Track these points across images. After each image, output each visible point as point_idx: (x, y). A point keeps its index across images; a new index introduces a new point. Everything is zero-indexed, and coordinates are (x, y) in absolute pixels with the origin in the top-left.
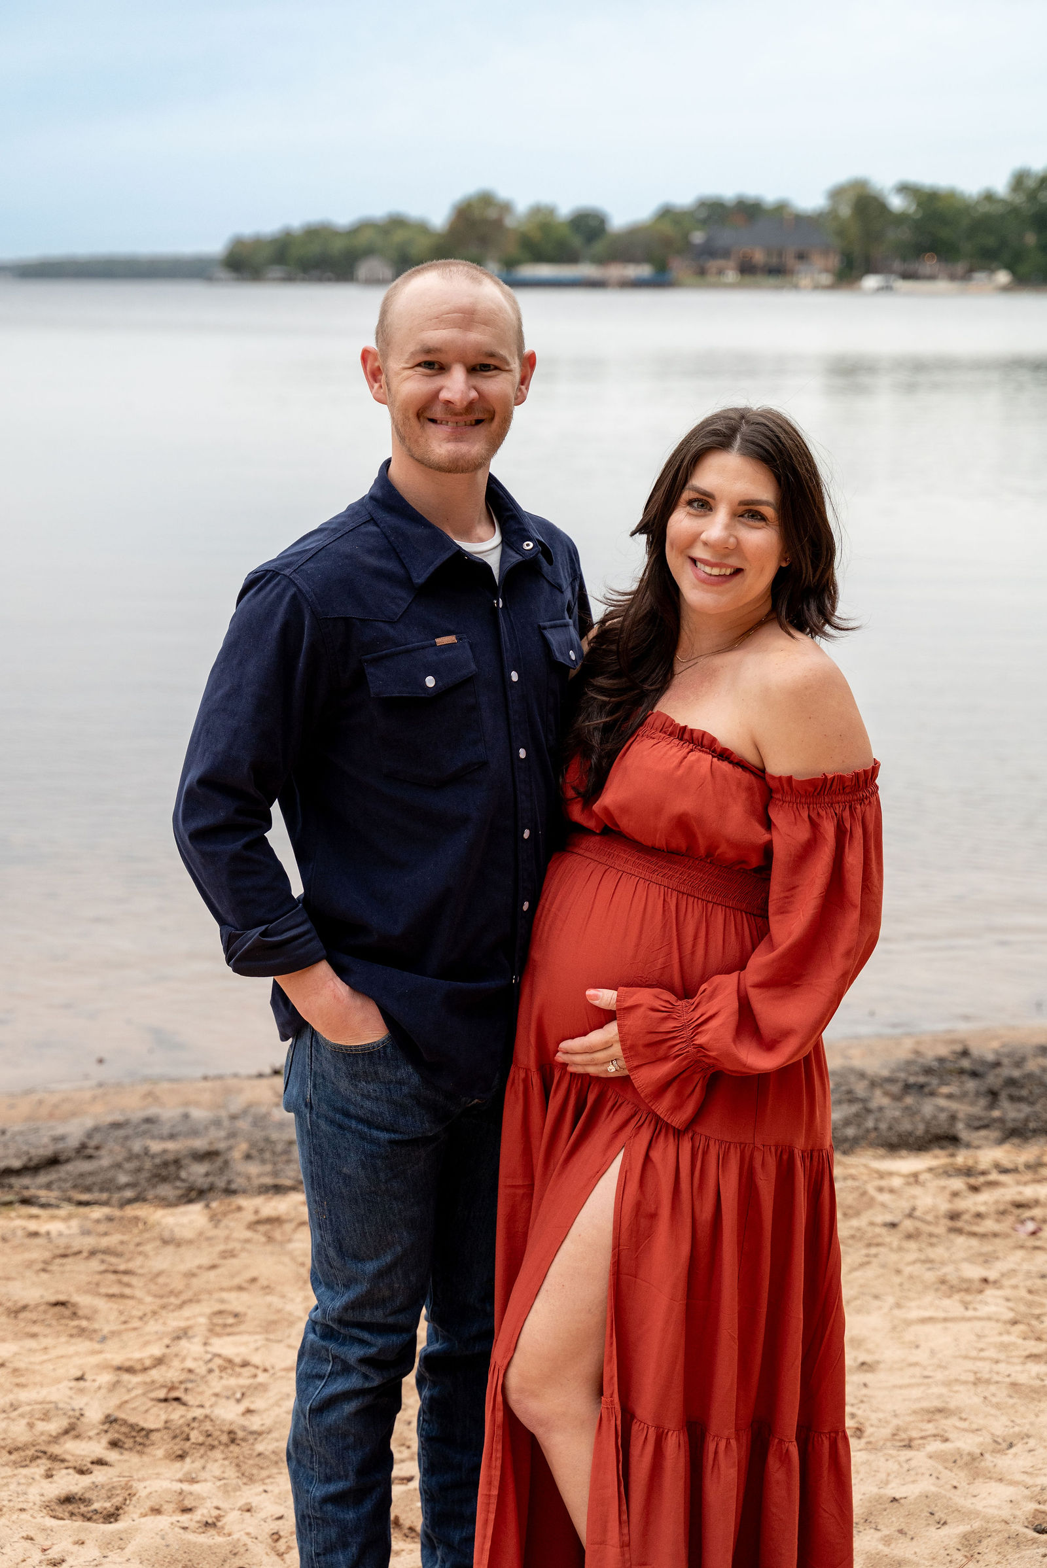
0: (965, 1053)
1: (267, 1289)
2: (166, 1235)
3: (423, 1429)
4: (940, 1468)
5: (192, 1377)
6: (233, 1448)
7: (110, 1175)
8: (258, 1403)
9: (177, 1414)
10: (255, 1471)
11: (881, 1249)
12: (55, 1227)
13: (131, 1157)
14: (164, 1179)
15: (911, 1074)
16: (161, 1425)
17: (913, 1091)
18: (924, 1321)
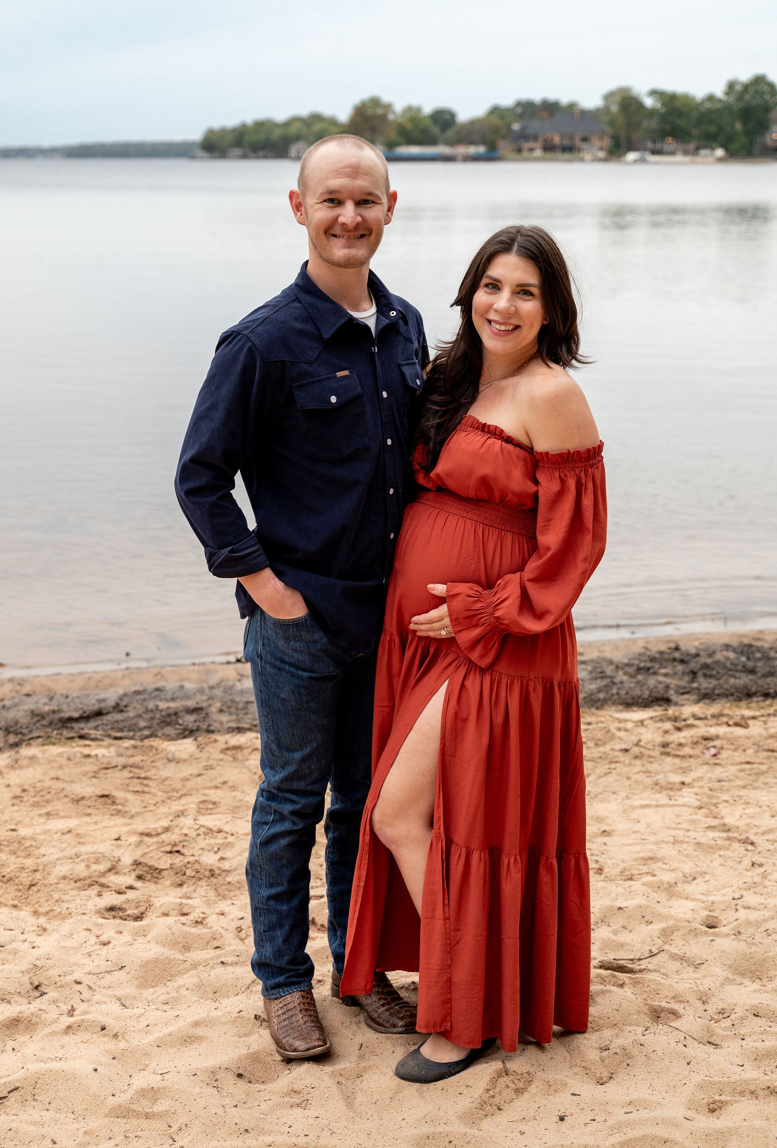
0: (677, 648)
1: (233, 788)
2: (170, 756)
3: (328, 857)
4: (650, 891)
5: (187, 838)
6: (212, 879)
7: (134, 721)
8: (228, 854)
9: (178, 860)
10: (226, 893)
11: (618, 765)
12: (101, 752)
13: (147, 711)
14: (168, 724)
15: (641, 661)
16: (168, 866)
17: (642, 672)
18: (643, 807)
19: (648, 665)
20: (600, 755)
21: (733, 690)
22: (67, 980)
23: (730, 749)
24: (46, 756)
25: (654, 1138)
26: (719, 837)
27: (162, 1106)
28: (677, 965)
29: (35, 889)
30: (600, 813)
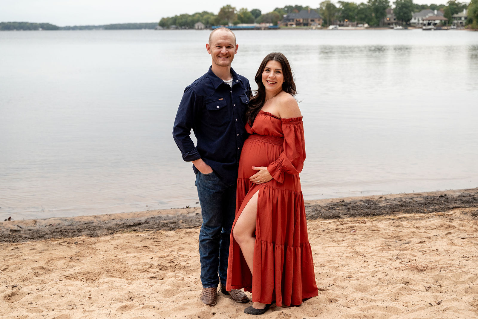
0: (343, 201)
1: (190, 244)
2: (167, 235)
4: (330, 269)
5: (175, 258)
6: (185, 269)
7: (153, 226)
8: (189, 262)
9: (173, 264)
10: (190, 273)
11: (321, 235)
12: (142, 235)
13: (156, 223)
14: (165, 226)
15: (330, 206)
16: (169, 266)
17: (331, 209)
18: (329, 247)
19: (333, 207)
20: (315, 232)
21: (362, 213)
22: (140, 296)
23: (360, 230)
24: (123, 236)
26: (353, 255)
28: (338, 288)
29: (126, 272)
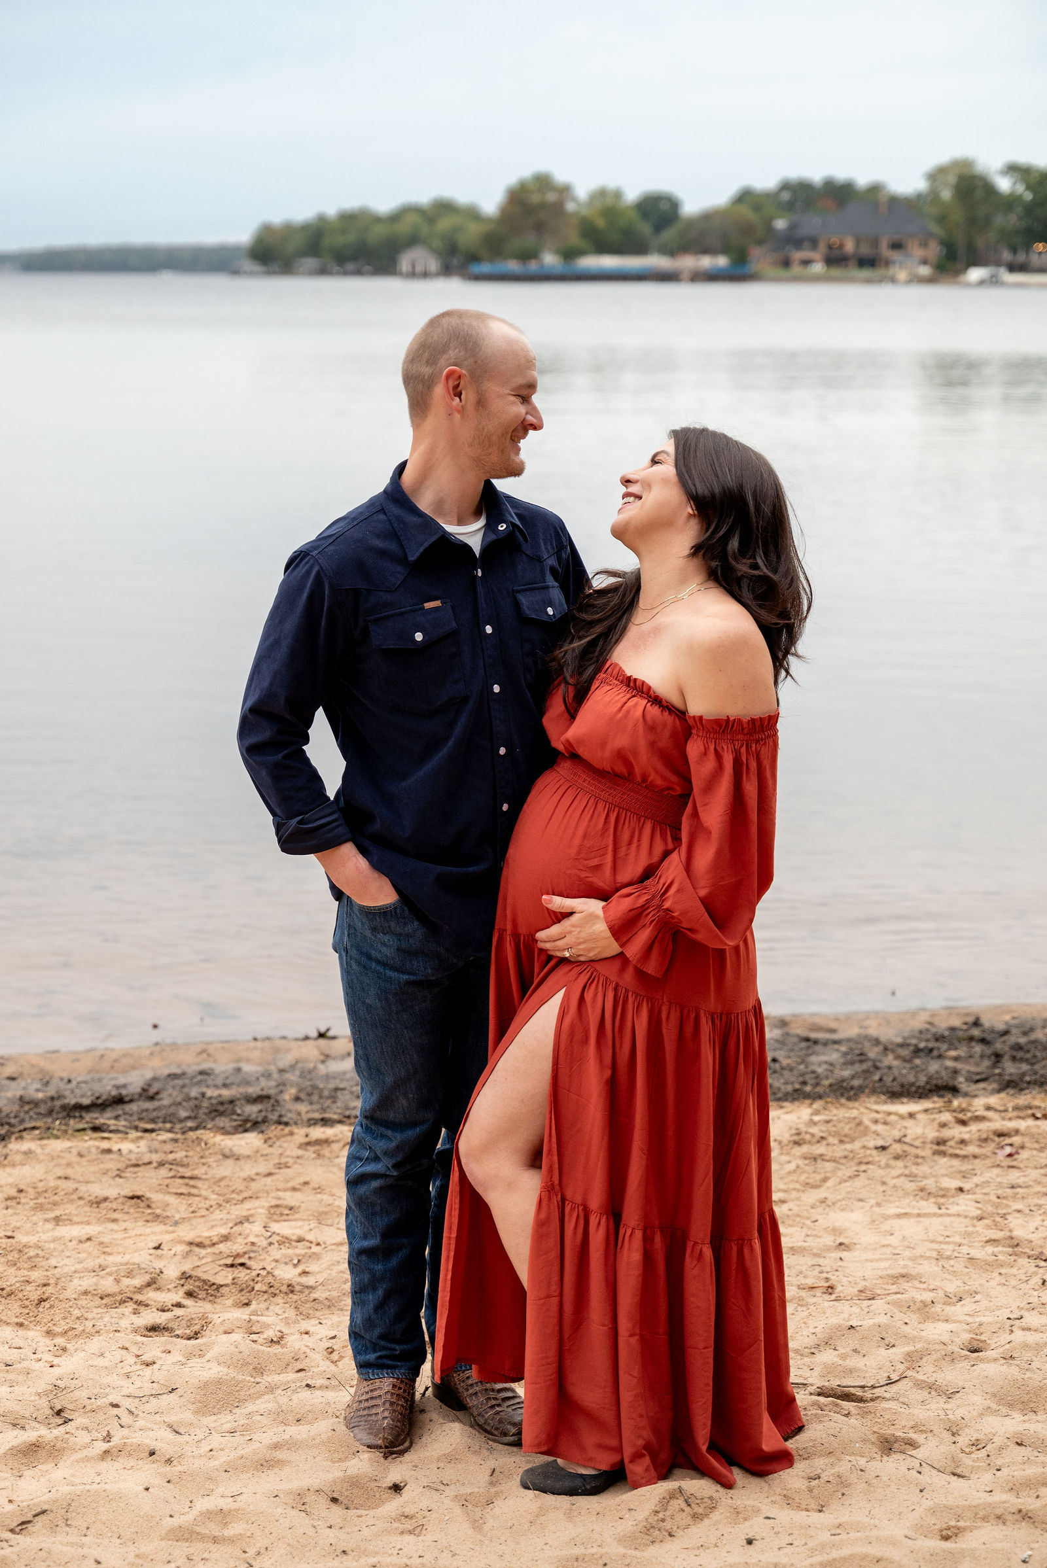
0: (976, 1023)
1: (319, 1190)
2: (227, 1152)
4: (896, 1310)
5: (255, 1248)
6: (291, 1296)
7: (172, 1110)
8: (313, 1267)
9: (242, 1274)
10: (311, 1312)
11: (870, 1166)
12: (126, 1146)
13: (188, 1099)
14: (222, 1114)
15: (920, 1040)
16: (229, 1281)
17: (922, 1054)
18: (899, 1216)
19: (930, 1045)
20: (846, 1153)
22: (99, 1403)
23: (1035, 1149)
24: (47, 1151)
25: (864, 1557)
26: (1000, 1252)
27: (235, 1529)
28: (924, 1394)
29: (46, 1304)
30: (837, 1224)
